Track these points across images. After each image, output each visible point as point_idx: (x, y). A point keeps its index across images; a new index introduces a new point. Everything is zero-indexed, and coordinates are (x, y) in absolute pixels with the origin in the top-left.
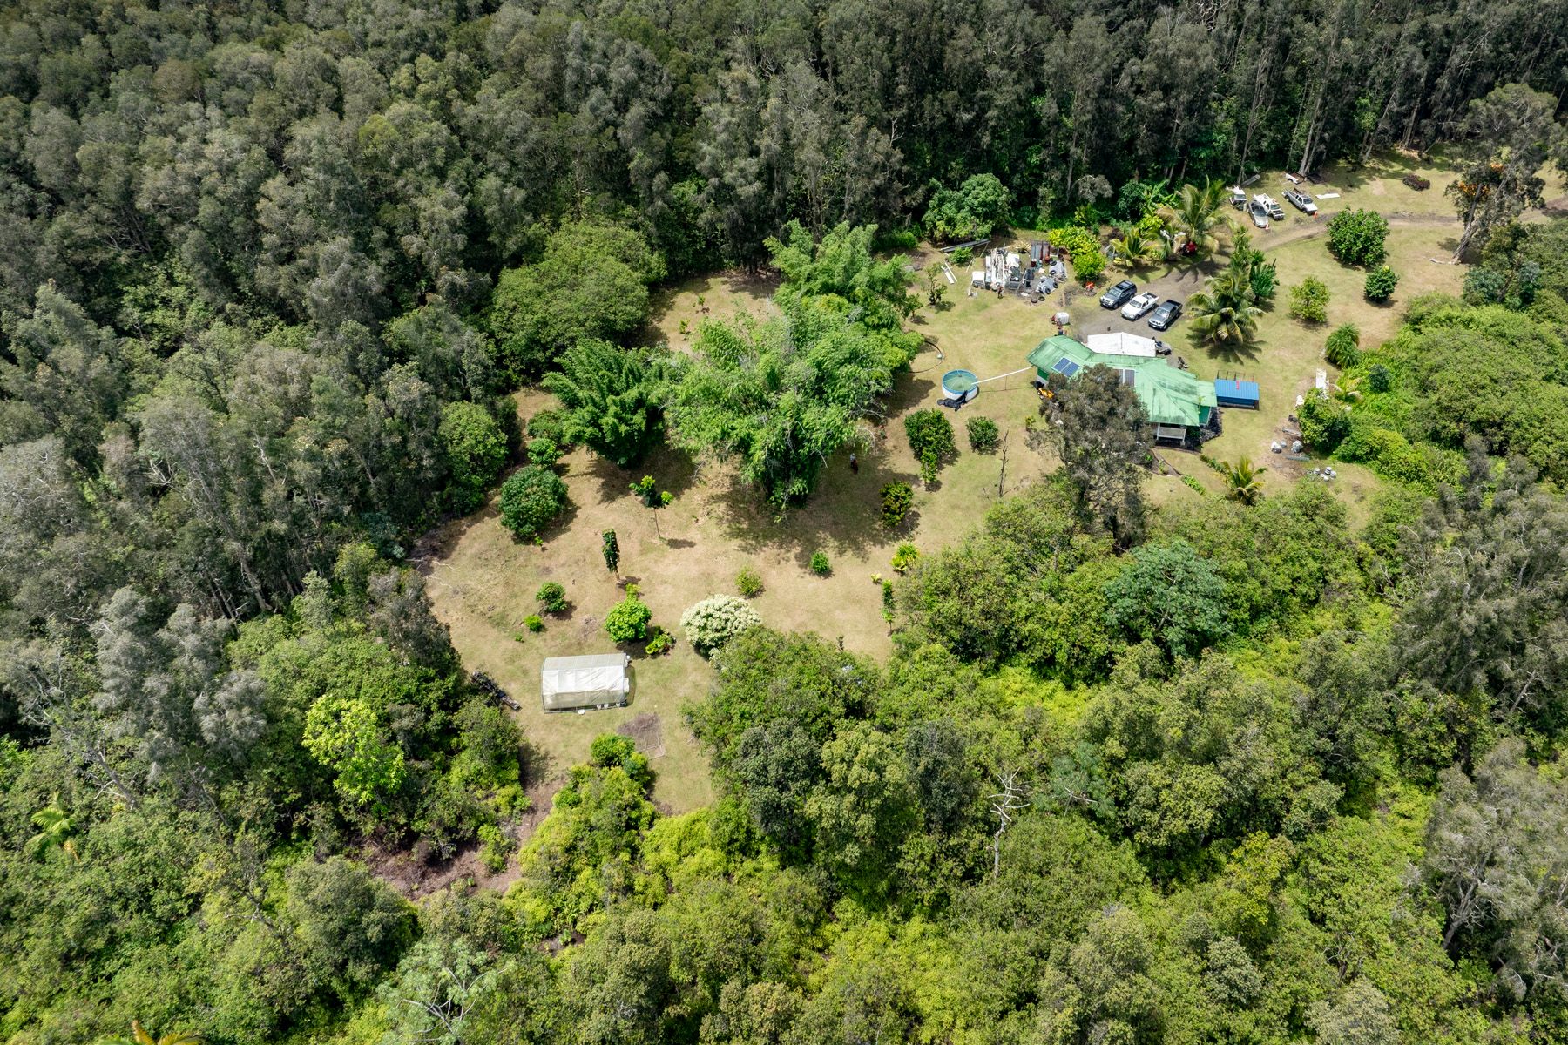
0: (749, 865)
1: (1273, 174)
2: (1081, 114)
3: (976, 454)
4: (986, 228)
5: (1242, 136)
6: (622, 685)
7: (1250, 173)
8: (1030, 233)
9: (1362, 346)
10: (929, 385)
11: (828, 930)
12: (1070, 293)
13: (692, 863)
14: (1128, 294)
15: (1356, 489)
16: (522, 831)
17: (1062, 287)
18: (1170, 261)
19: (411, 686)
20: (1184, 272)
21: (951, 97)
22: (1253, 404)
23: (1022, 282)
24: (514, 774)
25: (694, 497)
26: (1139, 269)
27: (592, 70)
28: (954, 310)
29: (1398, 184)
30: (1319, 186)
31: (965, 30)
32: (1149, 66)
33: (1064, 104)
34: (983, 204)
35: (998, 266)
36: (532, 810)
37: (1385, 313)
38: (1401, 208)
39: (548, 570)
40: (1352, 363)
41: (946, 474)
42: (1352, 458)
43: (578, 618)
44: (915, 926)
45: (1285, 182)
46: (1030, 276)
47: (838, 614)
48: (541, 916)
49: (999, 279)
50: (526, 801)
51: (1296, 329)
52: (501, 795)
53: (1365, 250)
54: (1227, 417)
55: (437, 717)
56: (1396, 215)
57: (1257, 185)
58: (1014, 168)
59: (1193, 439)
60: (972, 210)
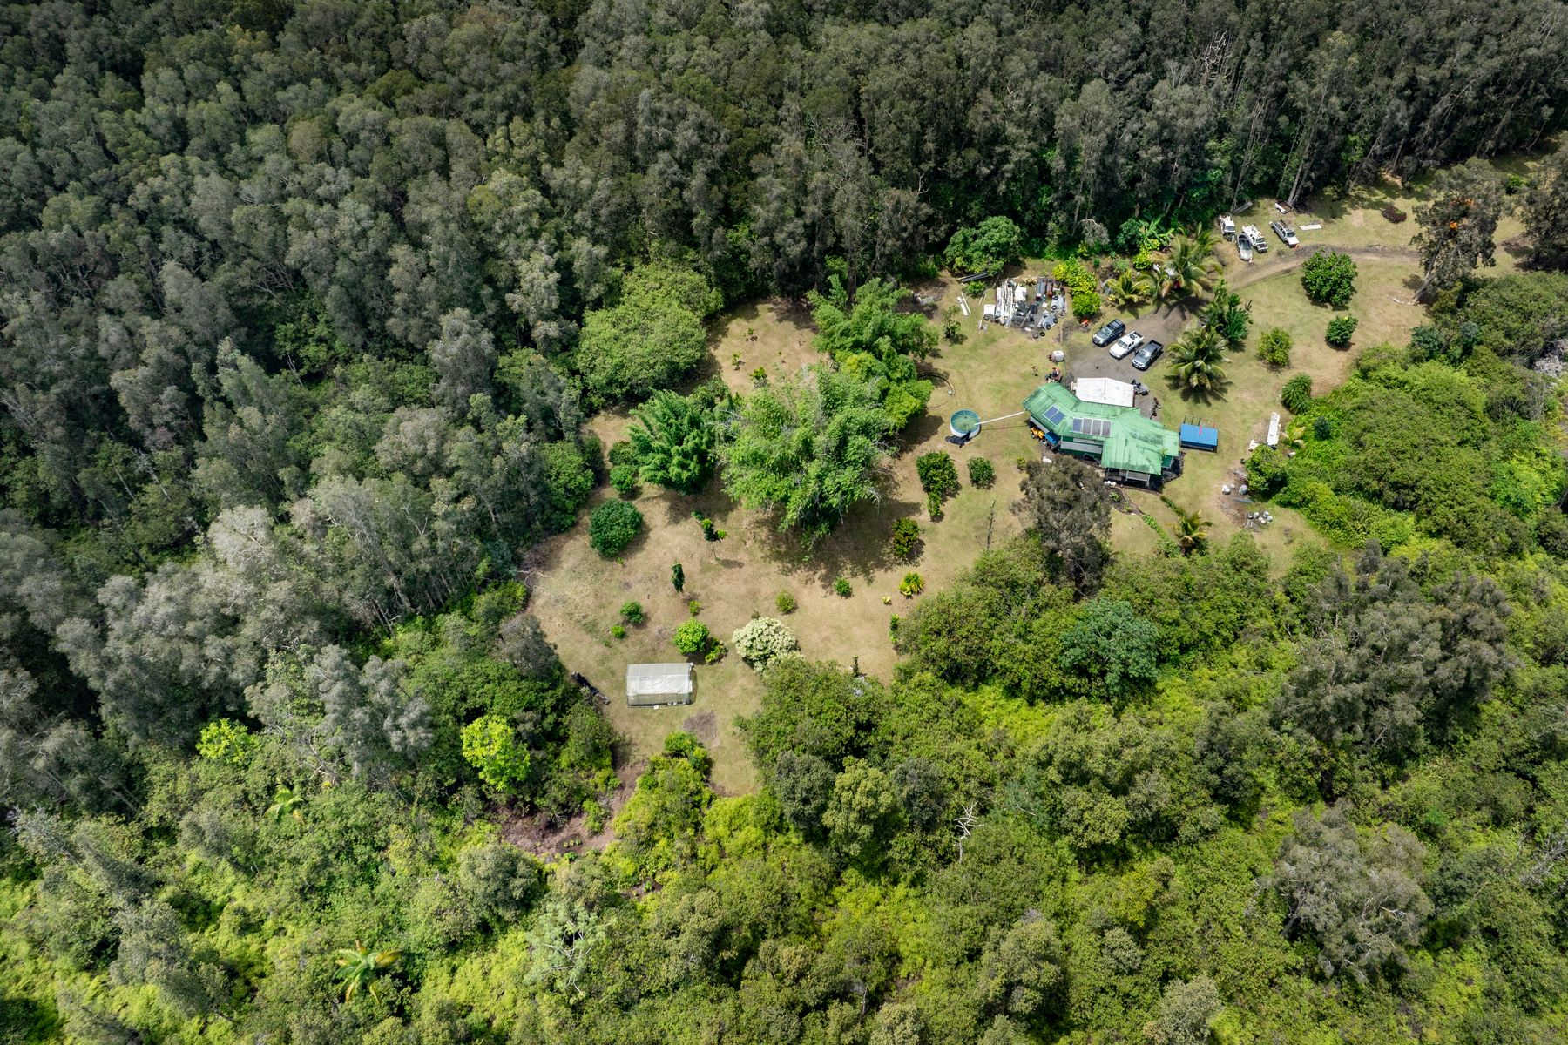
0: (781, 839)
1: (1264, 202)
2: (1087, 168)
3: (974, 489)
4: (999, 264)
5: (1236, 172)
6: (686, 687)
7: (1241, 202)
8: (1038, 262)
9: (1315, 391)
10: (938, 421)
11: (838, 891)
12: (1068, 328)
13: (741, 837)
14: (1118, 332)
15: (1287, 532)
16: (615, 803)
17: (1061, 321)
18: (1159, 298)
19: (532, 696)
20: (1171, 308)
21: (972, 154)
22: (1213, 448)
23: (1027, 314)
24: (608, 761)
26: (1130, 306)
27: (660, 133)
28: (967, 344)
29: (1376, 215)
30: (1304, 216)
31: (987, 92)
32: (1151, 122)
34: (997, 245)
35: (1006, 300)
36: (622, 787)
37: (1342, 356)
38: (1376, 241)
39: (628, 585)
40: (1301, 411)
41: (949, 506)
42: (1286, 504)
43: (653, 629)
44: (900, 890)
45: (1273, 210)
46: (1034, 310)
47: (856, 631)
48: (630, 872)
49: (1007, 313)
50: (617, 781)
51: (1259, 371)
52: (599, 776)
53: (1333, 292)
54: (1190, 460)
55: (551, 718)
56: (1370, 249)
57: (1248, 213)
58: (1026, 206)
59: (1156, 483)
60: (986, 250)
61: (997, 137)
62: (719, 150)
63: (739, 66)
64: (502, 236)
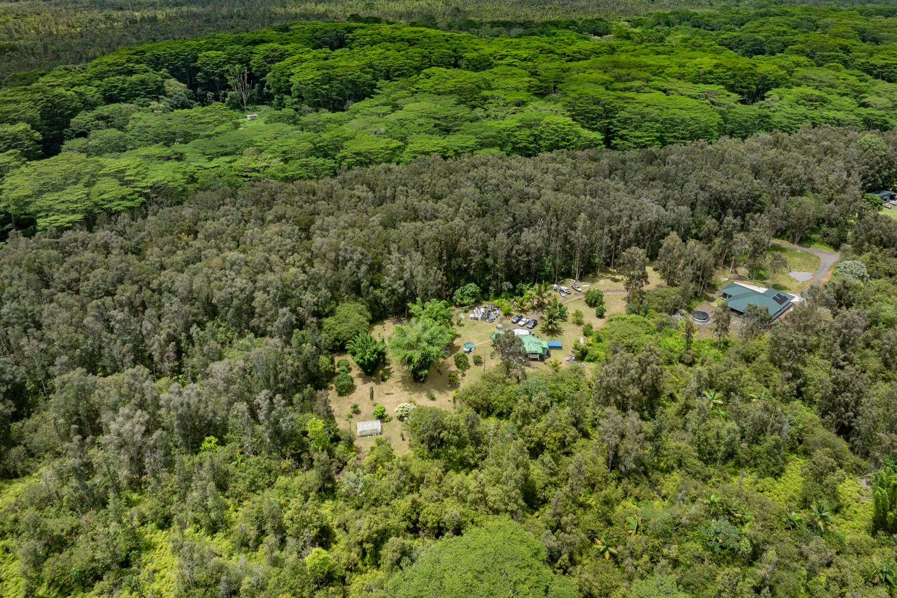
1: (567, 280)
2: (501, 263)
3: (476, 366)
4: (473, 300)
5: (555, 267)
6: (380, 429)
7: (559, 280)
8: (487, 302)
9: (594, 330)
12: (502, 319)
14: (520, 318)
15: (590, 368)
17: (499, 317)
18: (533, 308)
20: (538, 311)
21: (460, 260)
22: (560, 348)
23: (486, 317)
25: (391, 381)
26: (523, 311)
27: (348, 256)
28: (465, 326)
29: (609, 281)
30: (582, 283)
31: (463, 239)
32: (522, 247)
33: (495, 261)
34: (472, 293)
35: (478, 312)
37: (603, 320)
38: (610, 288)
39: (352, 402)
40: (591, 334)
41: (467, 372)
42: (590, 361)
43: (363, 414)
45: (571, 282)
46: (488, 315)
49: (478, 316)
50: (358, 456)
51: (574, 326)
53: (596, 302)
54: (552, 352)
56: (608, 290)
57: (562, 284)
58: (481, 282)
59: (542, 358)
60: (468, 295)
61: (468, 254)
62: (369, 262)
63: (373, 236)
64: (293, 290)
